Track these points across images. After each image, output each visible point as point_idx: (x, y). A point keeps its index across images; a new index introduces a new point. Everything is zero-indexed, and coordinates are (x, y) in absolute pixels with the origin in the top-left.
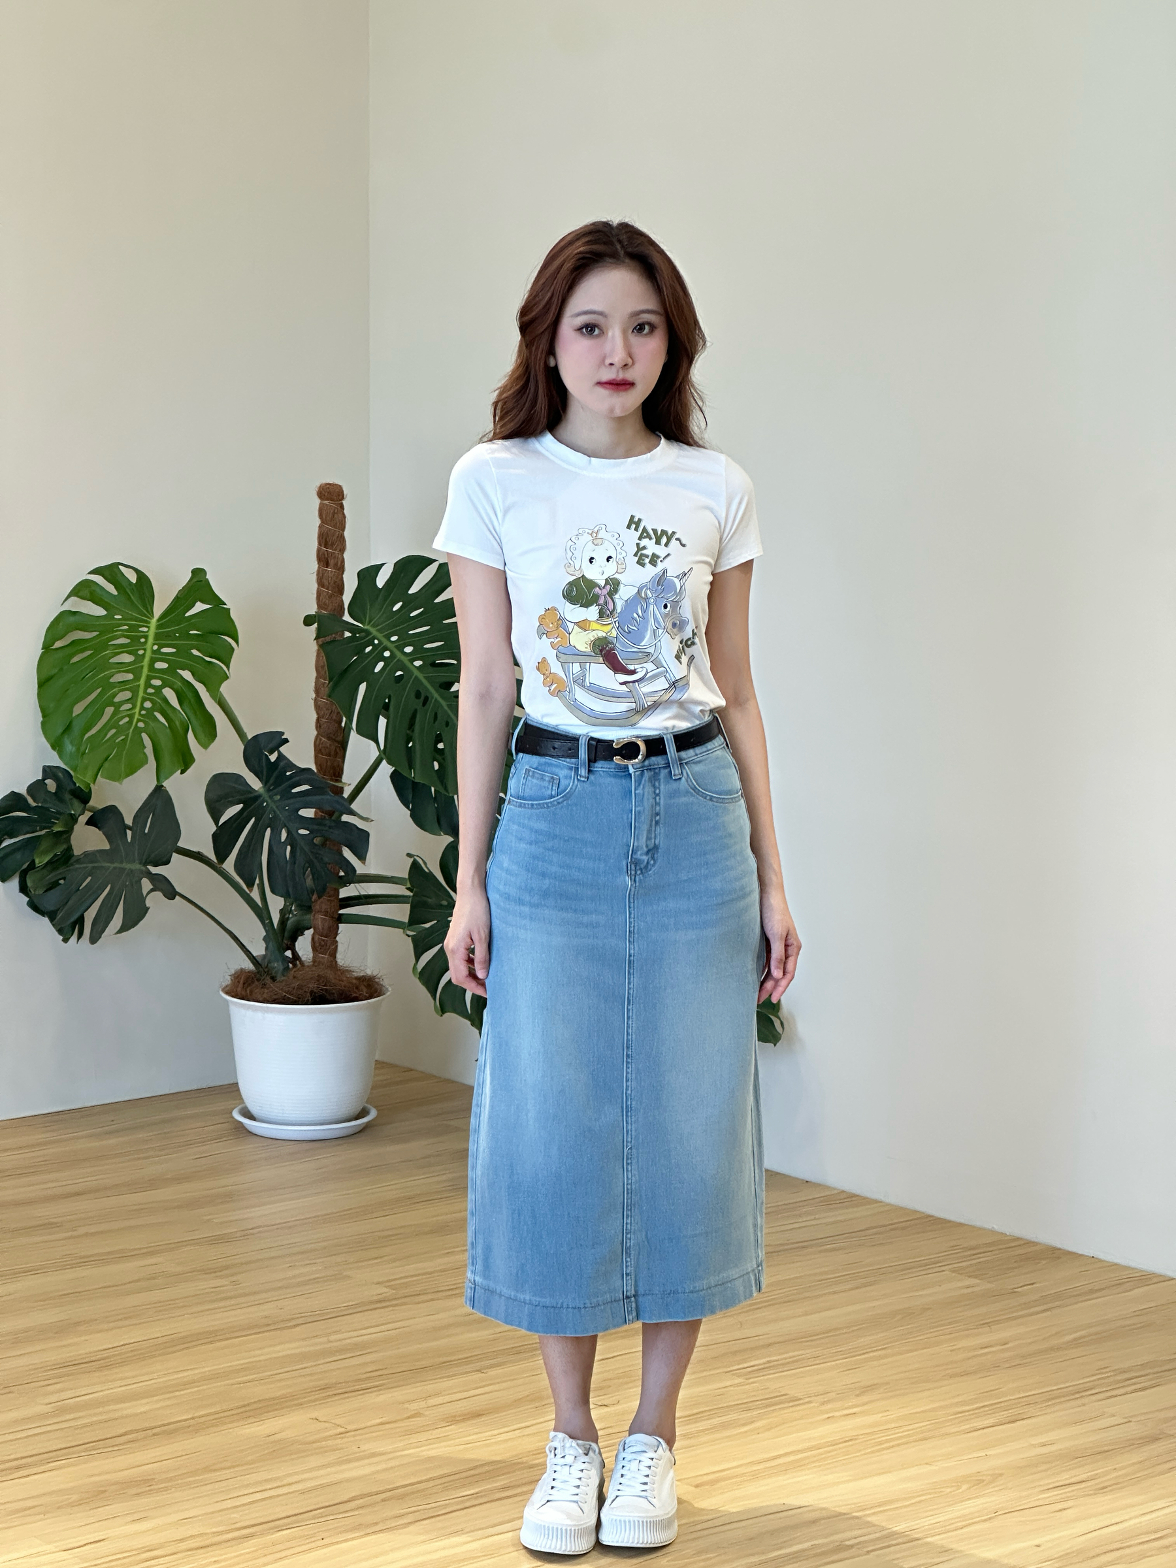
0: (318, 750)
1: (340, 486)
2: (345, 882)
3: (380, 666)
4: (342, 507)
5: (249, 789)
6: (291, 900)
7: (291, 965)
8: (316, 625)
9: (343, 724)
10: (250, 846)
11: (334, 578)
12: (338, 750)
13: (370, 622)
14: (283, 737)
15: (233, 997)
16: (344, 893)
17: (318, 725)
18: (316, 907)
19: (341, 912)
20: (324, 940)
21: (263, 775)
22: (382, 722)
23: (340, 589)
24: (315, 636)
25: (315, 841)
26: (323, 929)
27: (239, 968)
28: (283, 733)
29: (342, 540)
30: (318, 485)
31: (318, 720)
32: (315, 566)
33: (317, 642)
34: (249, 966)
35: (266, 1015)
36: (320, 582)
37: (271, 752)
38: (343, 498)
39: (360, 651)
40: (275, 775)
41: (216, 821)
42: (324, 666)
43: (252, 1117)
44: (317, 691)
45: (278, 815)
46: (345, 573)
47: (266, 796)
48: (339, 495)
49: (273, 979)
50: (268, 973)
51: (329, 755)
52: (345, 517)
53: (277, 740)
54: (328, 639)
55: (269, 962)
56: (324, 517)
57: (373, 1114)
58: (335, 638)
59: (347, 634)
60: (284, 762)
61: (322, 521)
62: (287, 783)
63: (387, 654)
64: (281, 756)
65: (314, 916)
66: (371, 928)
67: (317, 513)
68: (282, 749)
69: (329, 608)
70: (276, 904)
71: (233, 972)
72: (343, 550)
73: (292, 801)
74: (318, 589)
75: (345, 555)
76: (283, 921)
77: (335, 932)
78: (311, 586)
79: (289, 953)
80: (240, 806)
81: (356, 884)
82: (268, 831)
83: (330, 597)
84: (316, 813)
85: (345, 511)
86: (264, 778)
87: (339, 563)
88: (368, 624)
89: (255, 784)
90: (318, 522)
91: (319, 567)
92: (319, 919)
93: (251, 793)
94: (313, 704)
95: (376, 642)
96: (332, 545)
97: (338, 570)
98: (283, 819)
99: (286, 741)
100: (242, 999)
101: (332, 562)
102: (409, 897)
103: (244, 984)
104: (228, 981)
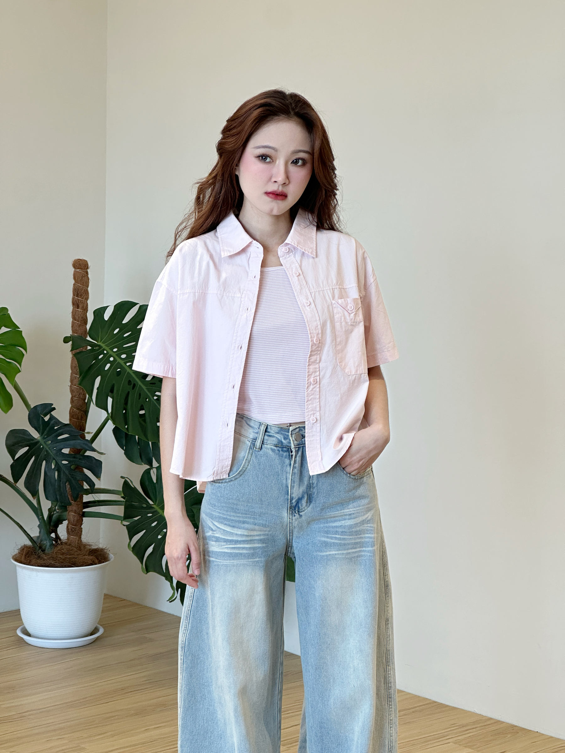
0: (72, 415)
1: (86, 261)
2: (87, 492)
3: (108, 366)
4: (87, 273)
5: (32, 438)
6: (55, 503)
7: (54, 542)
8: (71, 342)
9: (86, 401)
10: (33, 472)
11: (82, 315)
12: (83, 416)
13: (101, 341)
14: (52, 407)
15: (18, 562)
16: (86, 498)
17: (72, 401)
18: (70, 508)
19: (84, 510)
20: (74, 528)
21: (40, 429)
22: (110, 400)
23: (86, 322)
24: (70, 349)
25: (71, 468)
26: (74, 521)
27: (23, 544)
28: (52, 404)
29: (87, 293)
30: (73, 259)
31: (72, 398)
32: (71, 308)
33: (72, 353)
34: (28, 543)
35: (38, 574)
36: (74, 318)
37: (45, 415)
38: (88, 268)
39: (96, 358)
40: (48, 429)
41: (13, 456)
42: (75, 367)
43: (29, 635)
44: (72, 381)
45: (50, 453)
46: (88, 312)
47: (43, 443)
48: (85, 266)
49: (43, 551)
50: (40, 548)
51: (78, 419)
52: (88, 279)
53: (48, 408)
54: (78, 351)
55: (41, 541)
56: (77, 278)
57: (101, 631)
58: (82, 350)
59: (89, 348)
60: (54, 421)
61: (76, 282)
62: (55, 434)
63: (112, 359)
64: (52, 417)
65: (68, 513)
66: (102, 520)
67: (72, 276)
68: (52, 413)
69: (80, 332)
70: (46, 505)
71: (20, 547)
72: (87, 299)
73: (58, 444)
74: (72, 321)
75: (88, 302)
76: (50, 516)
77: (80, 522)
78: (69, 320)
79: (53, 535)
80: (26, 449)
81: (93, 494)
82: (44, 462)
83: (80, 326)
84: (69, 452)
85: (89, 276)
86: (41, 431)
87: (85, 306)
88: (100, 342)
89: (35, 435)
90: (73, 282)
91: (73, 309)
92: (71, 515)
93: (33, 440)
94: (69, 389)
95: (105, 352)
96: (81, 296)
97: (84, 310)
98: (52, 455)
99: (54, 409)
100: (25, 564)
101: (81, 306)
102: (124, 501)
103: (25, 556)
104: (16, 552)
